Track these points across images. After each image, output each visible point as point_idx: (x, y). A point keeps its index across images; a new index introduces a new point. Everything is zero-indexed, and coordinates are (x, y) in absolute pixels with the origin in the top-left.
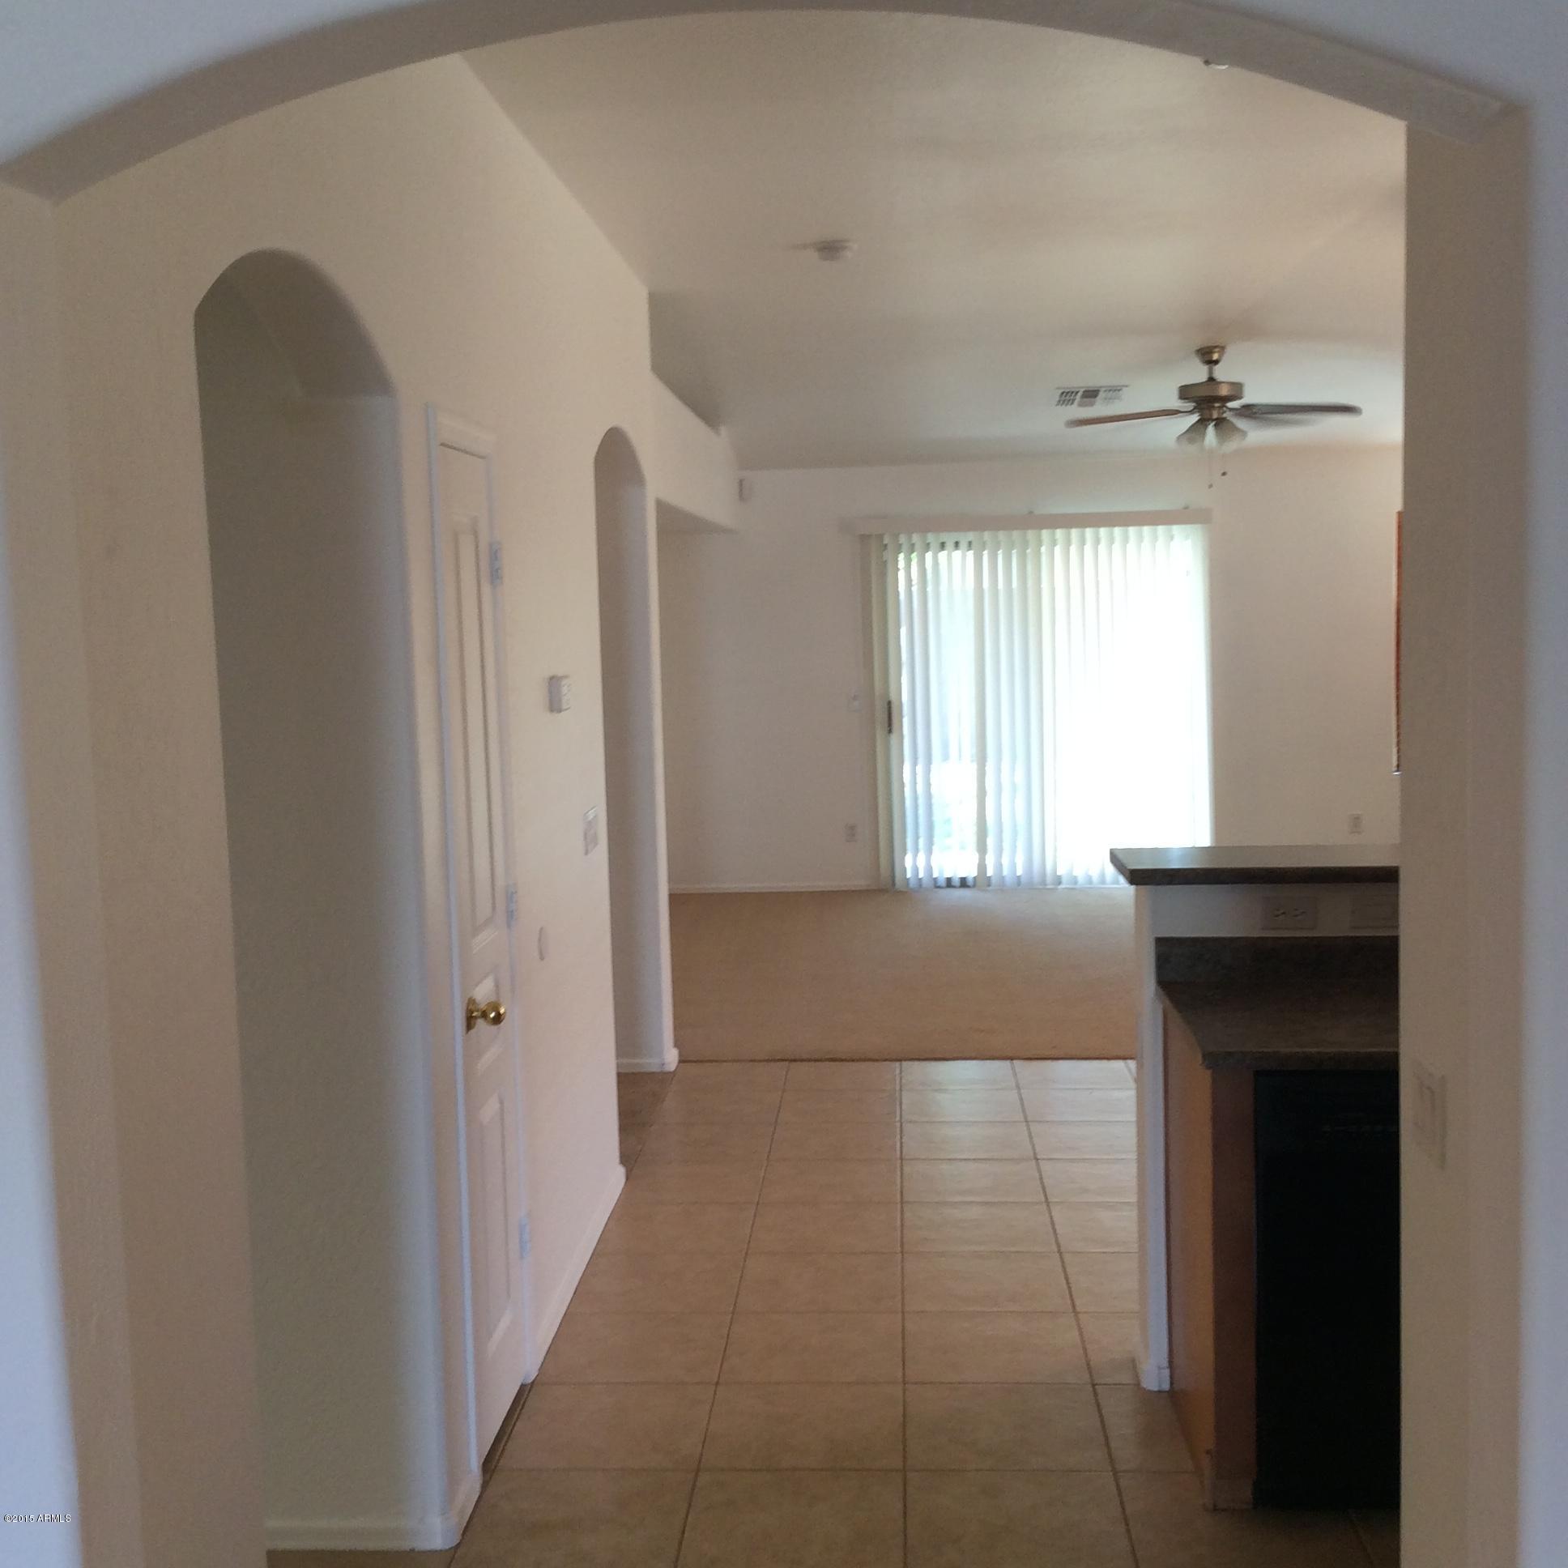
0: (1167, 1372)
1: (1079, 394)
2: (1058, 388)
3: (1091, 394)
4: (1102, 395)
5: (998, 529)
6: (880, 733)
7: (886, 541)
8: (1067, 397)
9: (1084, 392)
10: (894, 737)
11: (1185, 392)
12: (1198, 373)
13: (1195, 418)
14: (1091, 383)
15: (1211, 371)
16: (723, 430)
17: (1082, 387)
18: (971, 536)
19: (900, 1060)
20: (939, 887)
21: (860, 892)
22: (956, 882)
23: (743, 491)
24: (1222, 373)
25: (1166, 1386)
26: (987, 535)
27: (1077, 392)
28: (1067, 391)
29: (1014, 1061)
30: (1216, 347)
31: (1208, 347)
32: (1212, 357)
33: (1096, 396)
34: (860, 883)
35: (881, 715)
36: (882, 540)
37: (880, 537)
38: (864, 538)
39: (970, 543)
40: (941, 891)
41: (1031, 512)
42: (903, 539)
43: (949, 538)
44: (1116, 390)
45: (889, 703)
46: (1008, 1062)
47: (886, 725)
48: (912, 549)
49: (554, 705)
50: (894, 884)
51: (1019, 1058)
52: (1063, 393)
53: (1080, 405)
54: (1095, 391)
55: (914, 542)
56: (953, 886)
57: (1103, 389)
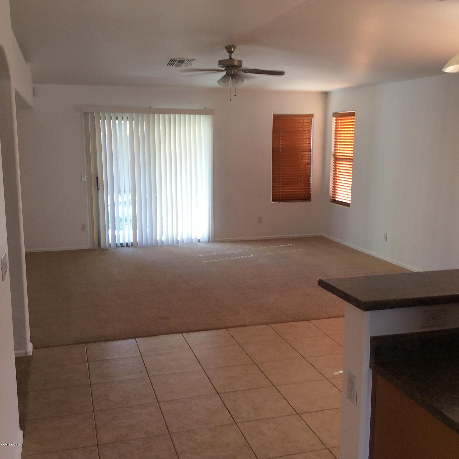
2: (170, 58)
3: (181, 62)
4: (185, 62)
5: (138, 113)
6: (94, 189)
7: (94, 115)
8: (172, 62)
9: (179, 60)
10: (100, 191)
11: (221, 63)
12: (225, 56)
13: (225, 73)
14: (182, 57)
15: (230, 56)
17: (178, 58)
18: (128, 115)
20: (118, 247)
22: (125, 245)
23: (34, 92)
24: (234, 56)
26: (134, 115)
27: (177, 60)
28: (172, 59)
30: (233, 46)
31: (229, 46)
32: (231, 50)
33: (183, 63)
34: (87, 246)
35: (94, 182)
37: (92, 113)
38: (86, 114)
39: (128, 118)
40: (123, 248)
41: (150, 107)
42: (101, 115)
43: (119, 116)
44: (191, 60)
45: (97, 178)
47: (96, 186)
48: (105, 118)
50: (100, 245)
52: (171, 60)
53: (175, 66)
54: (183, 60)
55: (106, 116)
56: (123, 246)
57: (186, 60)
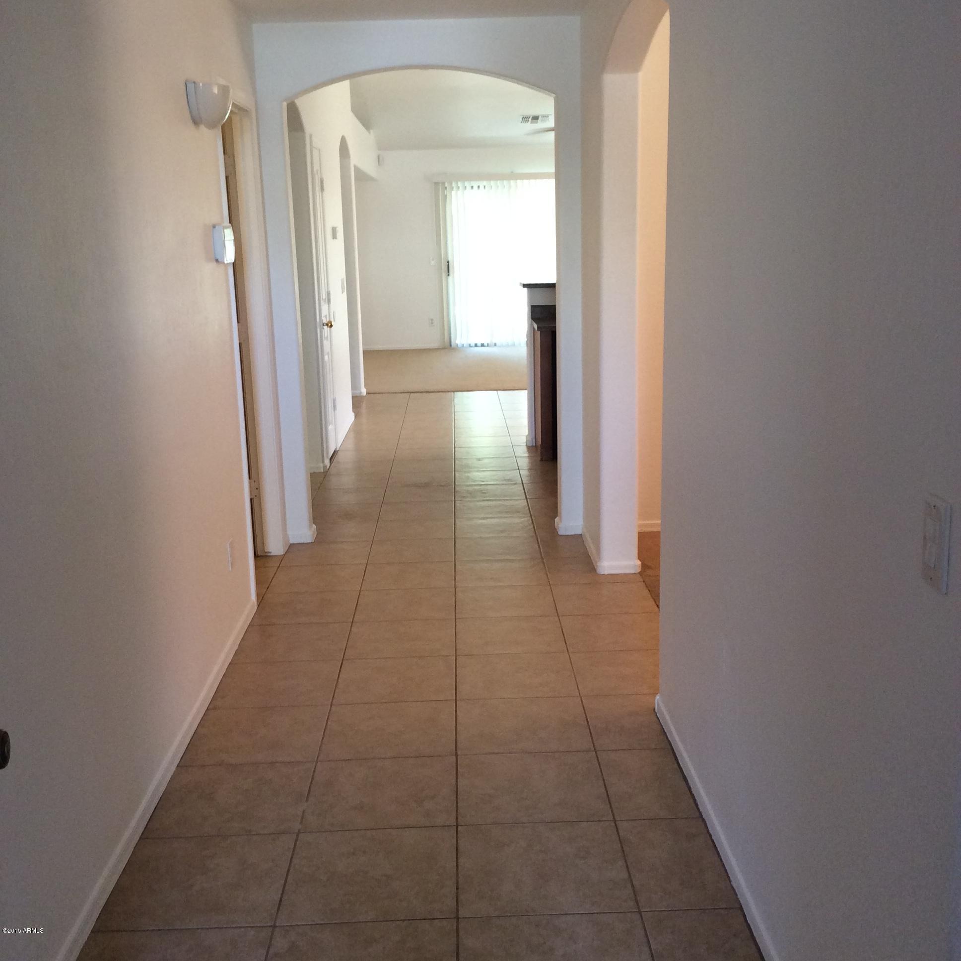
0: (534, 440)
1: (530, 119)
2: (521, 115)
3: (536, 118)
4: (540, 118)
5: (497, 180)
6: (444, 275)
7: (446, 185)
8: (525, 119)
9: (534, 116)
10: (450, 278)
14: (535, 114)
16: (372, 131)
17: (532, 115)
18: (485, 183)
19: (454, 392)
21: (436, 349)
22: (479, 344)
23: (379, 160)
25: (534, 445)
26: (492, 183)
27: (530, 117)
28: (525, 116)
29: (498, 391)
33: (538, 119)
34: (435, 345)
35: (444, 267)
36: (445, 185)
37: (444, 183)
38: (436, 184)
39: (485, 186)
40: (472, 348)
41: (512, 172)
42: (454, 184)
43: (475, 184)
44: (546, 116)
45: (448, 262)
46: (496, 391)
47: (447, 272)
48: (458, 189)
49: (334, 236)
50: (451, 345)
51: (500, 390)
52: (523, 118)
53: (531, 123)
54: (537, 117)
55: (459, 185)
56: (472, 347)
57: (540, 116)
